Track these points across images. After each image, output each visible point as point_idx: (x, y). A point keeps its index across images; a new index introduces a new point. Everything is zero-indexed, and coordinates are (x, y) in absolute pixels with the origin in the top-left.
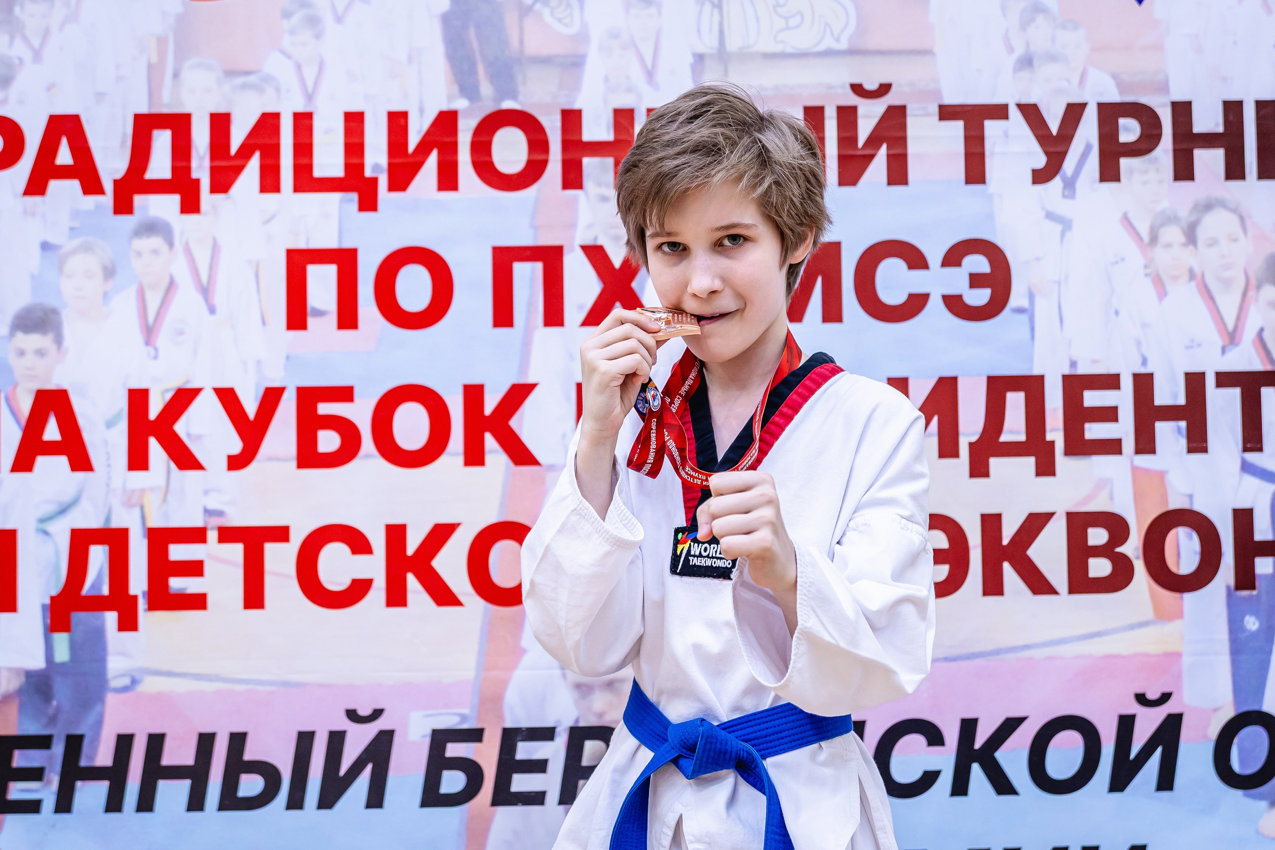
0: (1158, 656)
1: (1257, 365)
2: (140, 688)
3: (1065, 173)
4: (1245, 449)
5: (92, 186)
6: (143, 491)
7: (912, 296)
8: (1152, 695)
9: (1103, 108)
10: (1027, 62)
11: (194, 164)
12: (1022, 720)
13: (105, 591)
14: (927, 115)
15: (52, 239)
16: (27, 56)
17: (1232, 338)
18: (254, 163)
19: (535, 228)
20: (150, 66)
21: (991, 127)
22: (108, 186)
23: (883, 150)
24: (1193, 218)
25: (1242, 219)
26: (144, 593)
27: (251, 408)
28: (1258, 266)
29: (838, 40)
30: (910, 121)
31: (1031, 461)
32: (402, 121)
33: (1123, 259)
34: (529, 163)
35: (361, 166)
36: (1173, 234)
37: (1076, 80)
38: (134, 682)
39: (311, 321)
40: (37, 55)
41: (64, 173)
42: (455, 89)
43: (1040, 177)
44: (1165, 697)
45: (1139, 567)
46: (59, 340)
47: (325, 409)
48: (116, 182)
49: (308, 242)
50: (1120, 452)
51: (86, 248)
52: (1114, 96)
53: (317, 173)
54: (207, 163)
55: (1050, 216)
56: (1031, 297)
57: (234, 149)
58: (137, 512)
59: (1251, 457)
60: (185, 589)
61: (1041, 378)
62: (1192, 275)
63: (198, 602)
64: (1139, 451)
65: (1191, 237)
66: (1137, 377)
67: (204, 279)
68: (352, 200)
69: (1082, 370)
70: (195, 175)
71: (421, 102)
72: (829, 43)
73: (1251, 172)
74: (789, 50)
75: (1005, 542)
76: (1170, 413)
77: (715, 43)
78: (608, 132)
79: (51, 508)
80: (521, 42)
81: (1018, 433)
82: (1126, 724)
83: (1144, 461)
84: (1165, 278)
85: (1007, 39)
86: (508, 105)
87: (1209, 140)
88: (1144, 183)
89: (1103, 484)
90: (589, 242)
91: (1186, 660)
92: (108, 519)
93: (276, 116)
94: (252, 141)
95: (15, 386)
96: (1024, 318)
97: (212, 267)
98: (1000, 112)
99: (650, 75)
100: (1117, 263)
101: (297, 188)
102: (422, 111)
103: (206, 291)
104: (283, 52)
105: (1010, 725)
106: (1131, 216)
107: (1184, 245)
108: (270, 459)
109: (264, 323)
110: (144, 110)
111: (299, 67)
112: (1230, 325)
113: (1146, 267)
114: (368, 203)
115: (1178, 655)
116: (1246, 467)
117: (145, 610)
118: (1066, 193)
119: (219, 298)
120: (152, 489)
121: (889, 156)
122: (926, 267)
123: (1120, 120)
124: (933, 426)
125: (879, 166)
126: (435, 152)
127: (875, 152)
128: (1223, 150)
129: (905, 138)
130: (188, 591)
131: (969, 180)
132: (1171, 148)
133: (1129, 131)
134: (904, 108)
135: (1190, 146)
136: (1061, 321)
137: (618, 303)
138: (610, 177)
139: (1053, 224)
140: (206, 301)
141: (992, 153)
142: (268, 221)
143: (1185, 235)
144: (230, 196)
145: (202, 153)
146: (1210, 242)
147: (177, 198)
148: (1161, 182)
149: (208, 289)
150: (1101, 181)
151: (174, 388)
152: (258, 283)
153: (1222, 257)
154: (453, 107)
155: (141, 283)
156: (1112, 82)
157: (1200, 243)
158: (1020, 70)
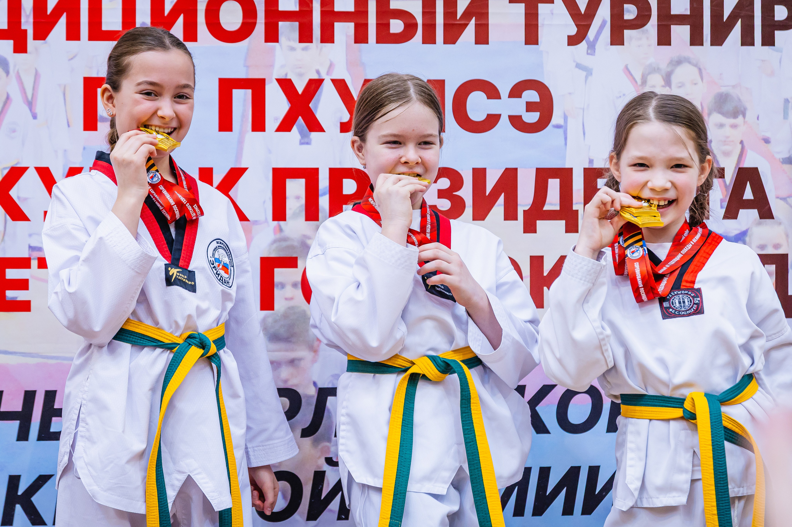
3: (589, 38)
7: (489, 116)
11: (23, 20)
12: (553, 386)
18: (63, 20)
19: (247, 67)
21: (543, 8)
23: (473, 21)
24: (669, 70)
25: (700, 70)
28: (709, 100)
30: (491, 3)
31: (564, 222)
33: (624, 95)
34: (243, 24)
36: (656, 79)
39: (99, 125)
43: (573, 41)
49: (98, 74)
53: (104, 28)
54: (31, 20)
55: (578, 66)
56: (565, 118)
57: (49, 11)
60: (16, 298)
61: (571, 170)
63: (25, 306)
65: (668, 82)
67: (30, 97)
69: (595, 165)
70: (23, 27)
73: (707, 40)
75: (545, 274)
78: (296, 6)
81: (555, 205)
87: (680, 20)
88: (639, 46)
90: (282, 76)
94: (60, 7)
96: (561, 131)
97: (35, 89)
100: (620, 97)
101: (91, 38)
103: (30, 104)
105: (546, 390)
106: (629, 67)
107: (663, 86)
109: (69, 126)
118: (589, 51)
119: (38, 109)
121: (476, 24)
122: (499, 98)
123: (624, 5)
124: (501, 199)
125: (470, 32)
126: (182, 16)
127: (467, 22)
128: (689, 26)
129: (488, 13)
130: (18, 299)
131: (528, 42)
132: (656, 23)
133: (630, 12)
135: (670, 23)
136: (584, 134)
137: (300, 118)
138: (296, 35)
139: (581, 71)
140: (31, 110)
141: (543, 25)
142: (72, 59)
143: (664, 80)
144: (46, 43)
145: (28, 13)
146: (680, 85)
147: (11, 42)
148: (649, 46)
149: (32, 102)
150: (611, 45)
151: (9, 167)
152: (65, 99)
153: (687, 94)
157: (673, 85)
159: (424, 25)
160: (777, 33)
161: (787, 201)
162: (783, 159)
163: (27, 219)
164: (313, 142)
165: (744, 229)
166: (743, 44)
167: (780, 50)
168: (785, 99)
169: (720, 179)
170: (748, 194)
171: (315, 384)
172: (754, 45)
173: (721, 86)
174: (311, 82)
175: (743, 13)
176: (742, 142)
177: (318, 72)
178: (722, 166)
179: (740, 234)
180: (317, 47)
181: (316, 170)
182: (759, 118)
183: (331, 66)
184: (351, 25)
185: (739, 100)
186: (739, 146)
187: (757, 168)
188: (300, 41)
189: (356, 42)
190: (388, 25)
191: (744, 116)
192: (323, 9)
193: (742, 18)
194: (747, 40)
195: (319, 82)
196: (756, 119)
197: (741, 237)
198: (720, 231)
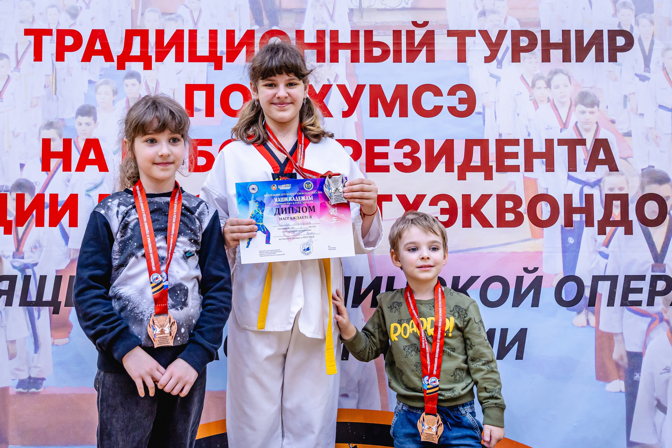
0: (533, 253)
1: (575, 137)
3: (498, 59)
4: (569, 171)
5: (109, 58)
7: (435, 107)
8: (530, 268)
10: (483, 14)
11: (149, 50)
12: (478, 277)
14: (443, 34)
15: (93, 79)
16: (84, 6)
17: (565, 126)
18: (173, 50)
20: (132, 10)
21: (469, 40)
22: (115, 58)
23: (425, 49)
24: (549, 77)
25: (569, 77)
28: (575, 96)
29: (407, 4)
30: (436, 36)
31: (482, 174)
32: (233, 34)
33: (521, 93)
35: (217, 51)
36: (541, 83)
37: (503, 21)
39: (195, 113)
40: (88, 6)
41: (98, 53)
42: (254, 21)
43: (488, 60)
44: (536, 269)
45: (526, 217)
46: (95, 119)
47: (200, 148)
49: (194, 82)
50: (519, 171)
51: (106, 83)
52: (518, 28)
53: (198, 54)
54: (154, 50)
55: (492, 75)
56: (484, 108)
57: (165, 44)
59: (572, 174)
62: (549, 100)
64: (526, 171)
65: (549, 85)
68: (212, 65)
69: (503, 138)
70: (149, 55)
71: (240, 26)
72: (403, 5)
73: (573, 59)
74: (387, 8)
75: (472, 206)
76: (539, 155)
77: (358, 5)
78: (315, 40)
79: (91, 186)
80: (280, 3)
81: (478, 162)
82: (520, 280)
83: (528, 174)
84: (538, 101)
85: (475, 5)
86: (275, 28)
87: (556, 46)
88: (530, 63)
89: (512, 183)
91: (544, 255)
93: (182, 31)
94: (172, 41)
95: (78, 137)
96: (481, 116)
98: (472, 33)
99: (332, 17)
100: (518, 94)
101: (190, 60)
102: (240, 30)
104: (184, 6)
105: (473, 280)
106: (524, 76)
107: (546, 88)
110: (130, 28)
111: (191, 12)
112: (564, 120)
113: (530, 96)
114: (218, 67)
115: (541, 252)
116: (569, 178)
118: (498, 66)
121: (427, 50)
122: (441, 95)
123: (520, 37)
124: (444, 159)
125: (423, 55)
126: (245, 46)
127: (422, 49)
128: (562, 50)
129: (434, 43)
131: (459, 61)
132: (541, 49)
133: (524, 41)
134: (433, 31)
135: (549, 48)
136: (496, 118)
137: (317, 108)
139: (493, 79)
141: (469, 50)
142: (179, 73)
143: (546, 84)
144: (163, 64)
145: (152, 46)
146: (556, 87)
147: (142, 64)
148: (537, 62)
150: (512, 62)
153: (561, 93)
154: (253, 28)
155: (128, 97)
156: (518, 22)
157: (552, 87)
158: (480, 17)
159: (394, 51)
160: (618, 53)
161: (627, 160)
162: (624, 133)
165: (599, 178)
166: (597, 61)
167: (620, 65)
168: (624, 95)
169: (583, 146)
170: (602, 156)
172: (603, 62)
174: (324, 86)
175: (597, 41)
176: (597, 123)
177: (328, 80)
178: (584, 138)
179: (596, 181)
180: (328, 65)
182: (608, 108)
183: (337, 76)
184: (349, 51)
185: (595, 96)
186: (595, 125)
187: (607, 139)
188: (317, 62)
189: (352, 62)
190: (372, 51)
191: (598, 106)
192: (332, 42)
193: (595, 44)
194: (599, 59)
195: (329, 86)
196: (606, 108)
197: (598, 183)
198: (584, 179)
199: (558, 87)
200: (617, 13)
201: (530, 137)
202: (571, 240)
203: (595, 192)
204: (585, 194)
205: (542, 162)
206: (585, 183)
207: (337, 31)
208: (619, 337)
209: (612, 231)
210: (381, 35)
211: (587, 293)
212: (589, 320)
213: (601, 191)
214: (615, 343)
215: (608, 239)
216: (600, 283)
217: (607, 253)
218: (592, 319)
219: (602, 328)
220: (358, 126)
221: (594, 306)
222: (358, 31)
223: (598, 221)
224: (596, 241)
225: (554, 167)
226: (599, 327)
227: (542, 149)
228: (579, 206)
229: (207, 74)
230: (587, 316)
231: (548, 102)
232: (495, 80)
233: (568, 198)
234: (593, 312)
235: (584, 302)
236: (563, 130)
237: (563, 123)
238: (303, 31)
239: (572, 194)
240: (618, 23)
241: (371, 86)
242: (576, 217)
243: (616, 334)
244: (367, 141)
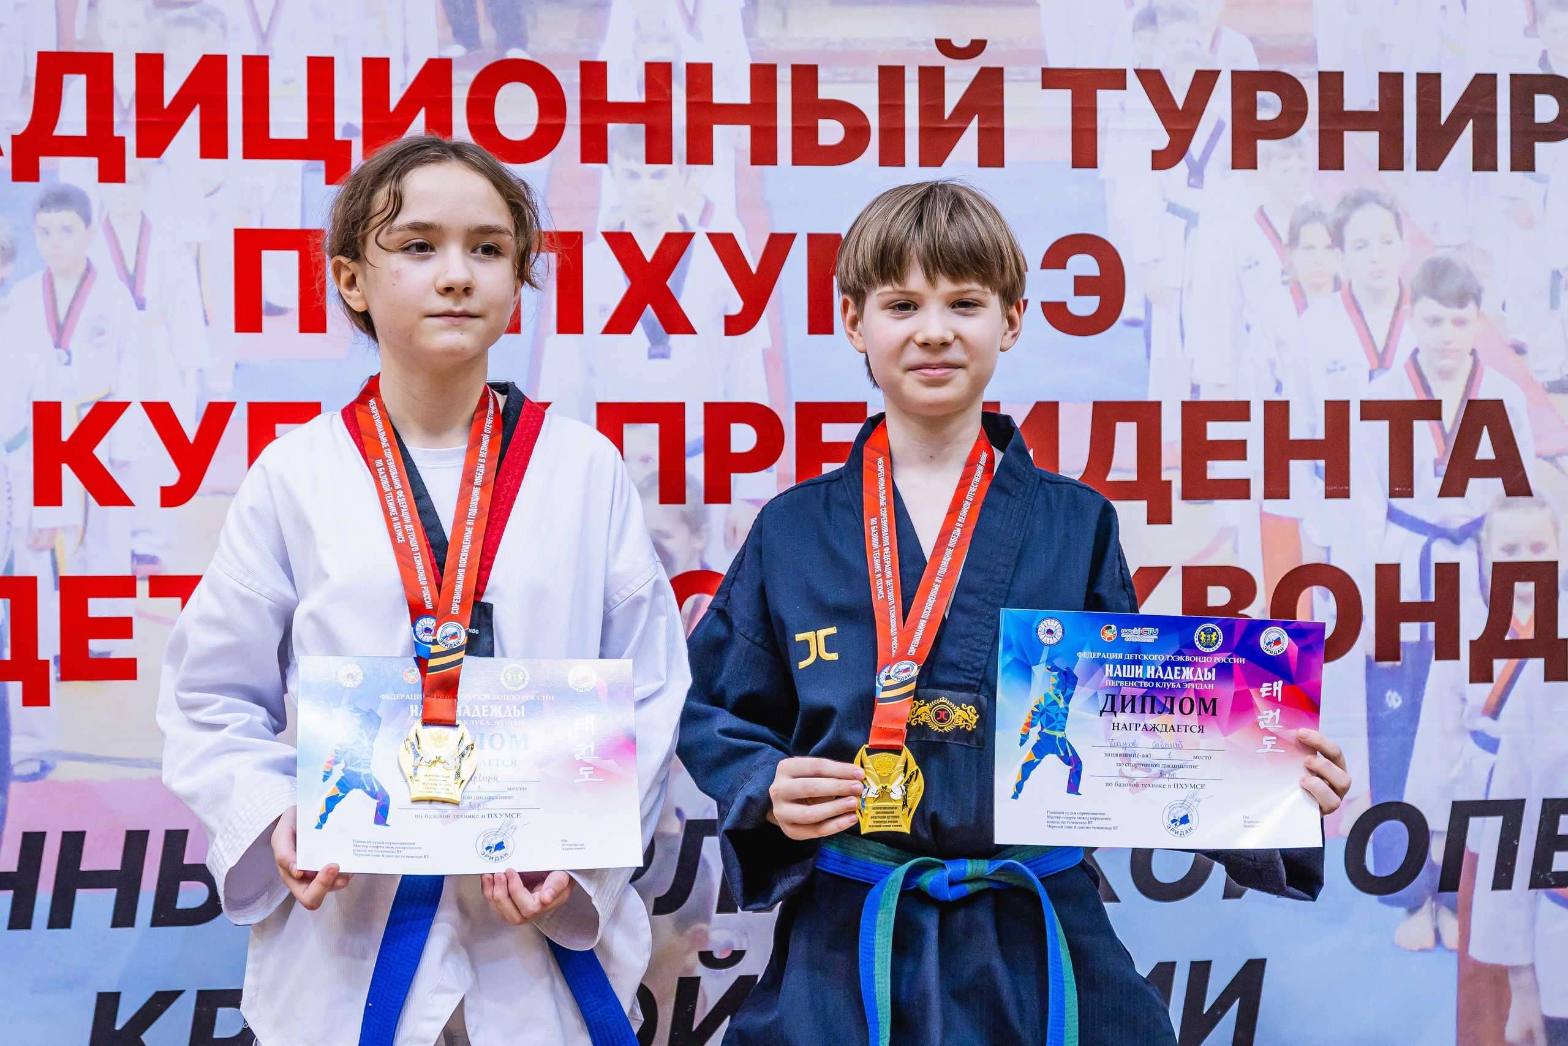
1: (1409, 393)
2: (52, 776)
3: (1191, 158)
4: (1392, 495)
6: (54, 529)
9: (1238, 76)
10: (1149, 19)
11: (117, 119)
13: (7, 656)
14: (1028, 80)
17: (1381, 361)
18: (193, 120)
19: (548, 209)
21: (1105, 99)
22: (5, 146)
23: (974, 124)
24: (1340, 215)
25: (1397, 216)
26: (55, 658)
27: (190, 428)
28: (1414, 274)
30: (1008, 87)
31: (1143, 504)
32: (382, 71)
33: (1257, 263)
34: (540, 127)
36: (1316, 234)
37: (1206, 43)
38: (45, 768)
39: (266, 321)
42: (449, 32)
43: (1162, 160)
48: (14, 138)
49: (262, 223)
50: (1247, 496)
52: (1252, 64)
53: (274, 134)
54: (133, 118)
55: (1172, 208)
56: (1148, 307)
57: (167, 102)
58: (47, 556)
59: (1399, 503)
60: (109, 653)
61: (1158, 405)
62: (1337, 284)
63: (126, 669)
64: (1268, 495)
65: (1337, 239)
66: (1269, 405)
67: (131, 265)
68: (318, 170)
69: (1205, 396)
70: (117, 133)
71: (405, 47)
73: (1409, 160)
76: (1307, 449)
81: (1129, 471)
83: (1275, 506)
84: (1306, 288)
86: (514, 53)
87: (1361, 121)
88: (1285, 171)
89: (1227, 533)
90: (614, 228)
92: (10, 565)
94: (190, 91)
96: (1139, 332)
97: (140, 250)
98: (1115, 79)
99: (691, 21)
100: (1250, 267)
101: (248, 153)
102: (406, 59)
103: (133, 281)
106: (1268, 211)
107: (1329, 247)
108: (215, 493)
109: (207, 323)
110: (52, 48)
112: (1380, 347)
113: (1283, 272)
114: (339, 174)
116: (1393, 515)
117: (57, 679)
118: (1192, 181)
119: (149, 289)
120: (65, 529)
121: (980, 129)
123: (1258, 93)
125: (969, 142)
126: (423, 112)
127: (965, 126)
128: (1376, 134)
129: (1002, 108)
130: (113, 656)
131: (1077, 163)
132: (1317, 128)
133: (1269, 107)
134: (999, 71)
135: (1340, 127)
136: (1183, 338)
137: (649, 307)
138: (640, 149)
139: (1176, 218)
140: (133, 292)
141: (1106, 130)
142: (212, 194)
143: (1331, 235)
144: (161, 163)
145: (126, 105)
146: (1360, 244)
147: (94, 161)
148: (1304, 170)
149: (135, 278)
150: (1233, 168)
151: (92, 402)
152: (198, 271)
153: (1374, 262)
154: (446, 54)
155: (48, 269)
156: (1250, 45)
157: (1348, 245)
158: (1140, 28)
159: (882, 131)
161: (1556, 462)
162: (1548, 383)
163: (127, 502)
164: (674, 354)
165: (1477, 515)
167: (1544, 180)
168: (1553, 272)
169: (1434, 423)
170: (1485, 450)
171: (679, 813)
172: (1495, 169)
173: (1436, 247)
174: (669, 237)
175: (1478, 108)
176: (1473, 353)
177: (682, 220)
178: (1437, 397)
179: (1469, 525)
180: (680, 171)
181: (680, 408)
182: (1506, 307)
183: (707, 207)
184: (746, 130)
185: (1469, 272)
186: (1469, 360)
187: (1501, 402)
188: (650, 160)
189: (754, 162)
190: (814, 131)
191: (1478, 302)
192: (693, 99)
193: (1473, 116)
194: (1484, 160)
195: (685, 238)
196: (1501, 308)
197: (1472, 530)
198: (1432, 520)
199: (1363, 245)
200: (1539, 24)
201: (1280, 395)
202: (1394, 700)
203: (1465, 557)
204: (1437, 564)
205: (1313, 469)
206: (1436, 532)
207: (708, 67)
208: (1525, 978)
209: (1511, 671)
210: (843, 82)
211: (1437, 851)
212: (1441, 931)
213: (1480, 554)
214: (1514, 995)
215: (1499, 693)
216: (1474, 822)
217: (1493, 734)
218: (1450, 927)
219: (1478, 952)
220: (774, 360)
221: (1455, 888)
222: (773, 68)
223: (1471, 642)
224: (1464, 700)
225: (1348, 484)
226: (1467, 951)
227: (1314, 430)
228: (1417, 598)
229: (303, 199)
230: (1435, 917)
231: (1335, 289)
232: (1183, 223)
233: (1388, 575)
234: (1454, 909)
235: (1427, 878)
236: (1375, 374)
237: (1377, 354)
238: (603, 66)
239: (1398, 566)
240: (1539, 55)
241: (811, 237)
242: (1409, 632)
243: (1517, 969)
244: (801, 408)
